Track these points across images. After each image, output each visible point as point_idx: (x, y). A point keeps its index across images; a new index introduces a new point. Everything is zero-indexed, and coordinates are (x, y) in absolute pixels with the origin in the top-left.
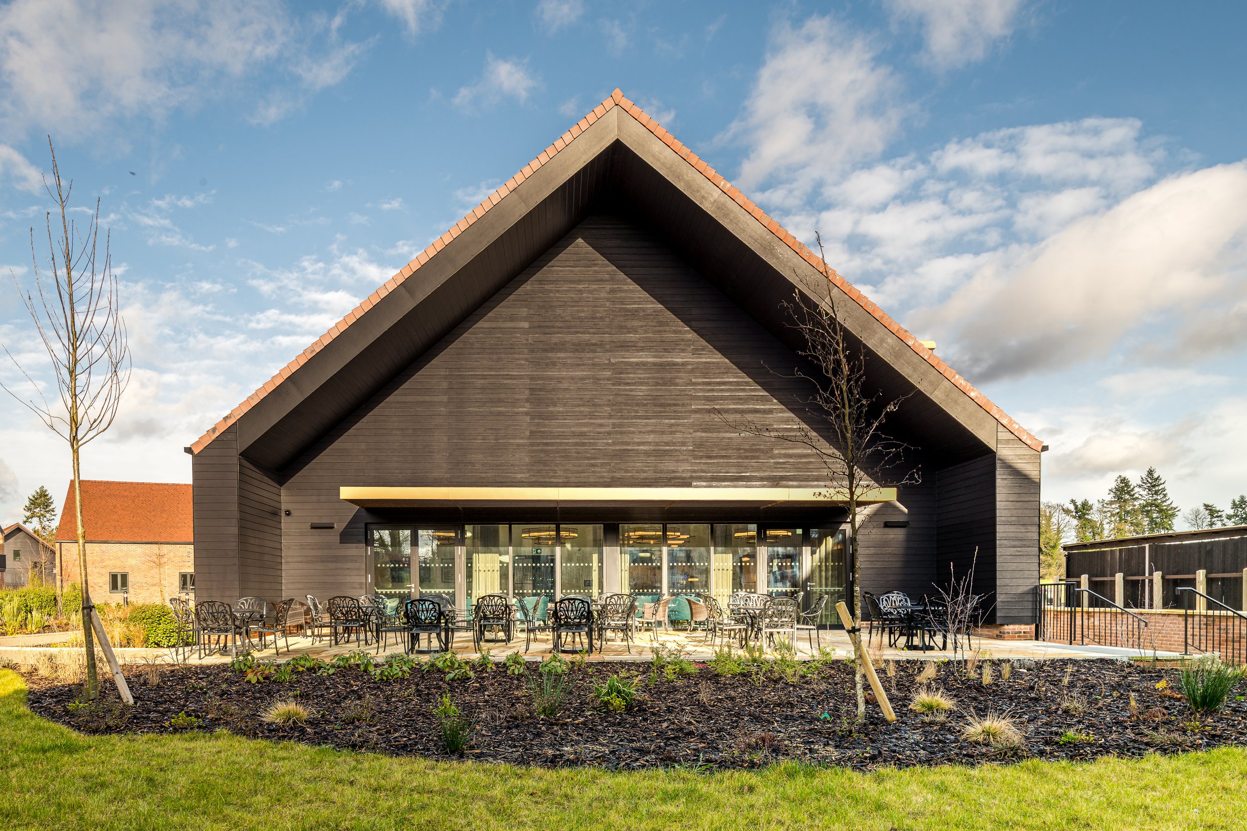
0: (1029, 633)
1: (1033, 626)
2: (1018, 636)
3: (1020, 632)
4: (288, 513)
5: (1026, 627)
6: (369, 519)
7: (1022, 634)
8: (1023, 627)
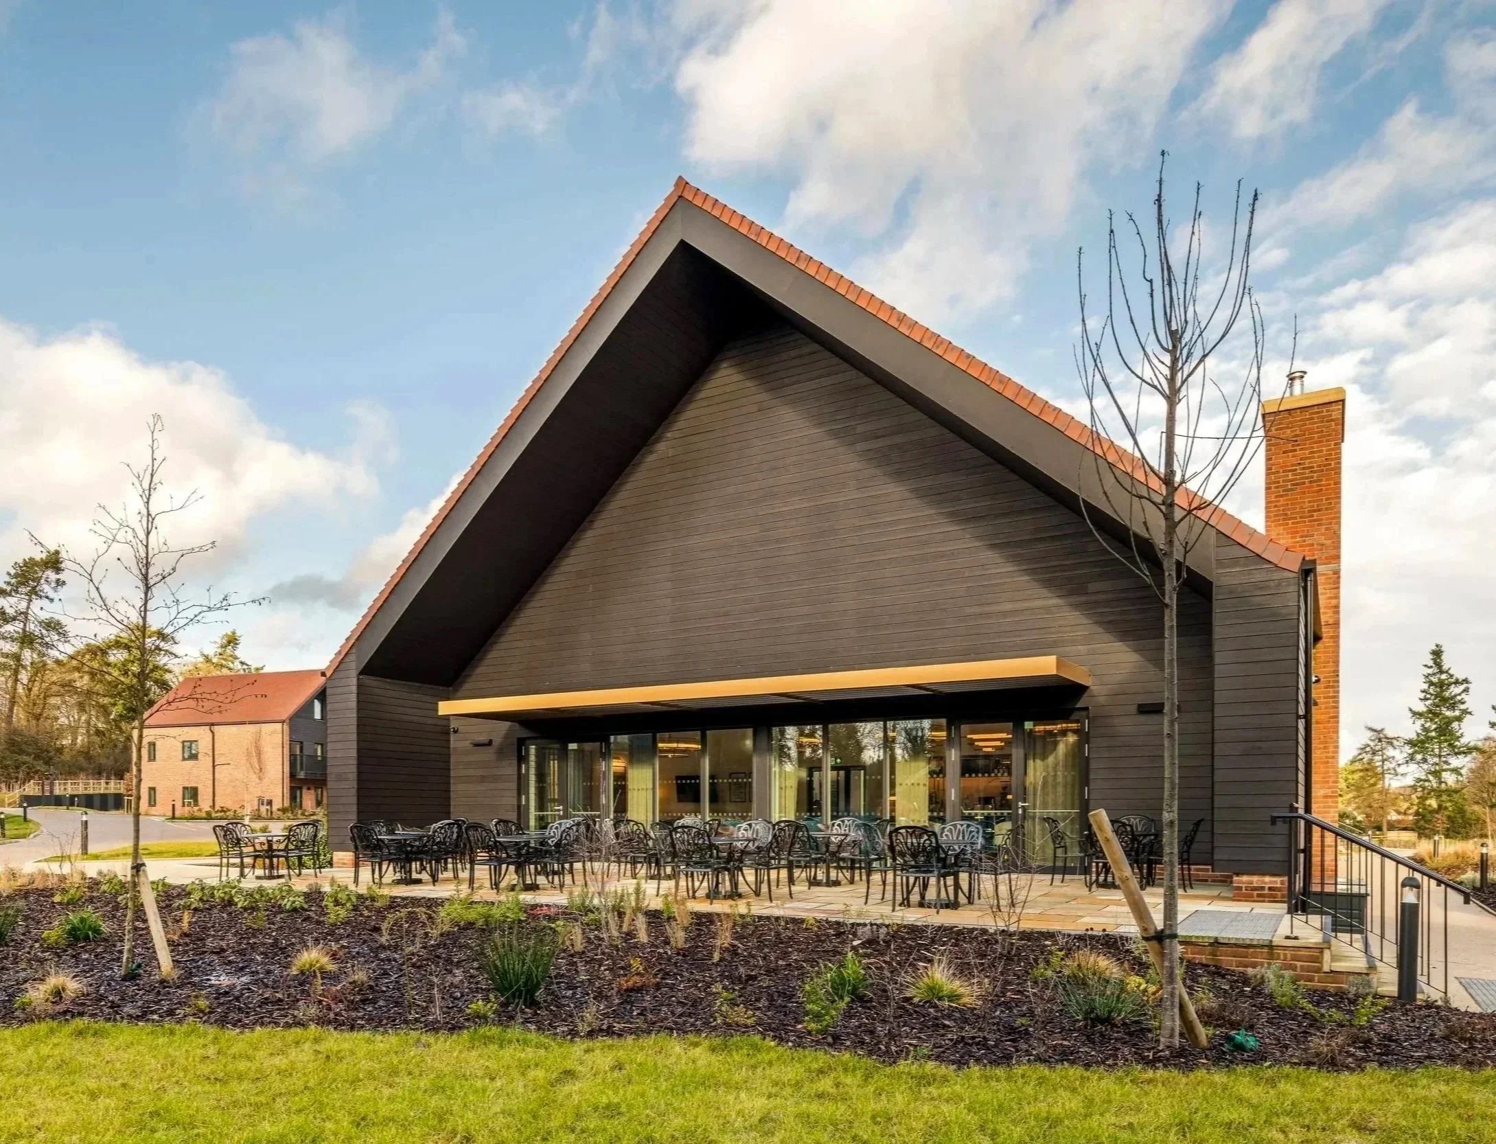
0: (1279, 889)
1: (1286, 879)
2: (1258, 895)
3: (1263, 888)
4: (456, 732)
5: (1274, 879)
6: (524, 733)
7: (1266, 892)
8: (1267, 879)
